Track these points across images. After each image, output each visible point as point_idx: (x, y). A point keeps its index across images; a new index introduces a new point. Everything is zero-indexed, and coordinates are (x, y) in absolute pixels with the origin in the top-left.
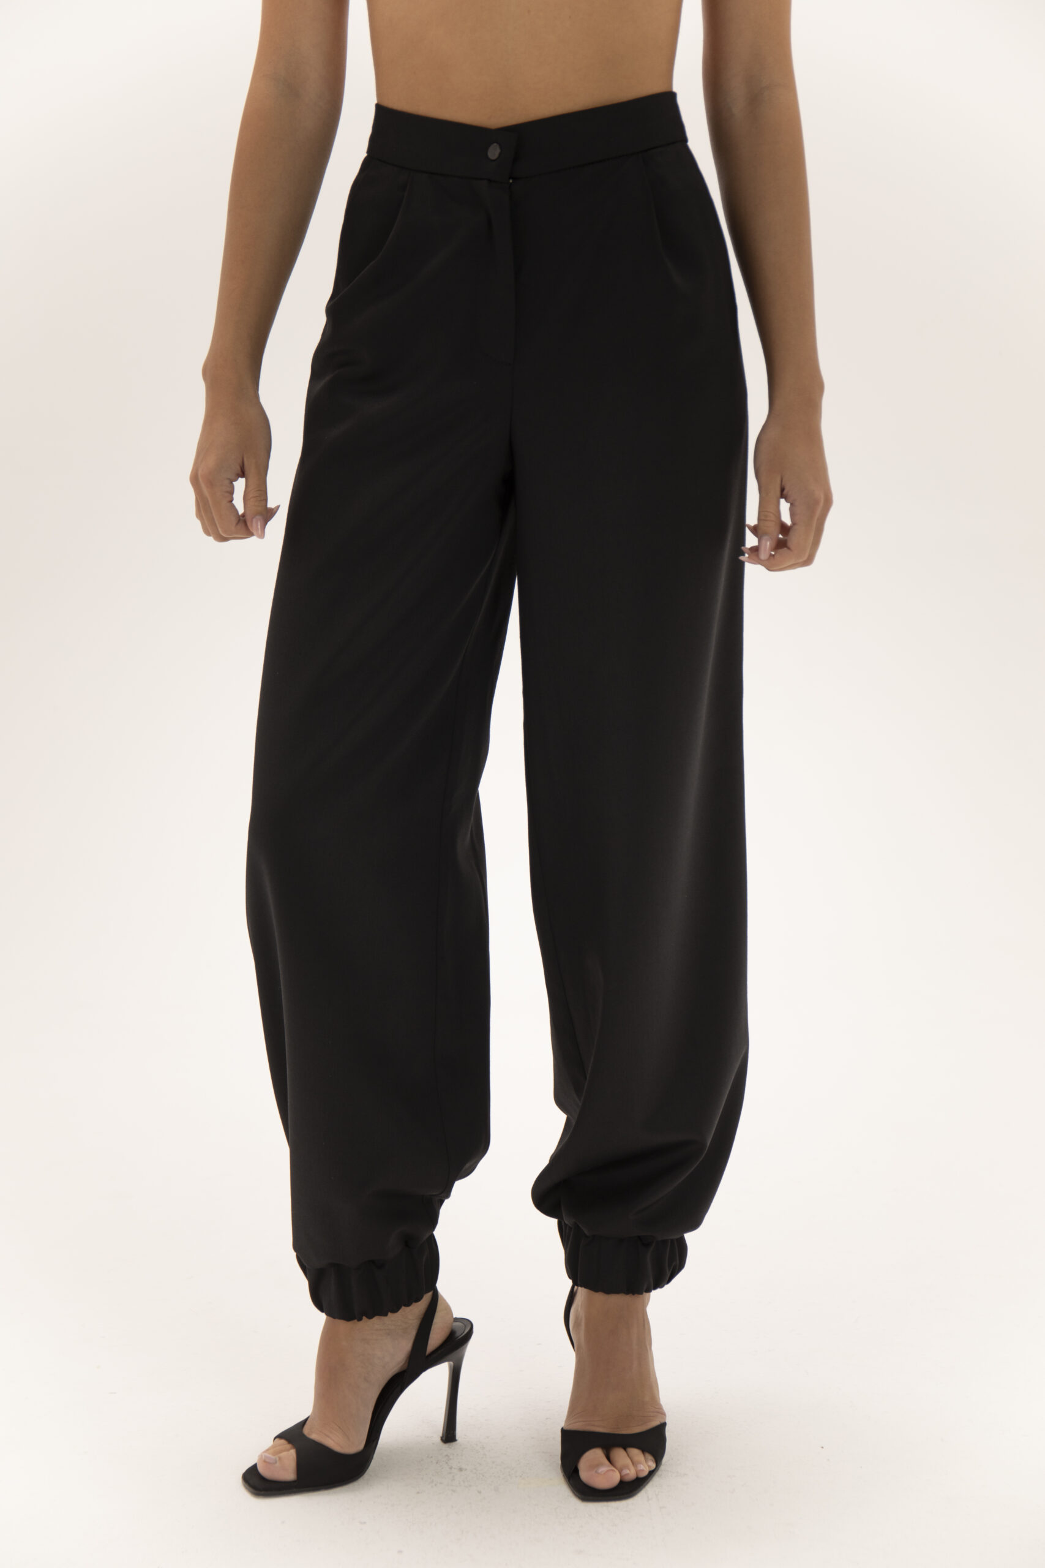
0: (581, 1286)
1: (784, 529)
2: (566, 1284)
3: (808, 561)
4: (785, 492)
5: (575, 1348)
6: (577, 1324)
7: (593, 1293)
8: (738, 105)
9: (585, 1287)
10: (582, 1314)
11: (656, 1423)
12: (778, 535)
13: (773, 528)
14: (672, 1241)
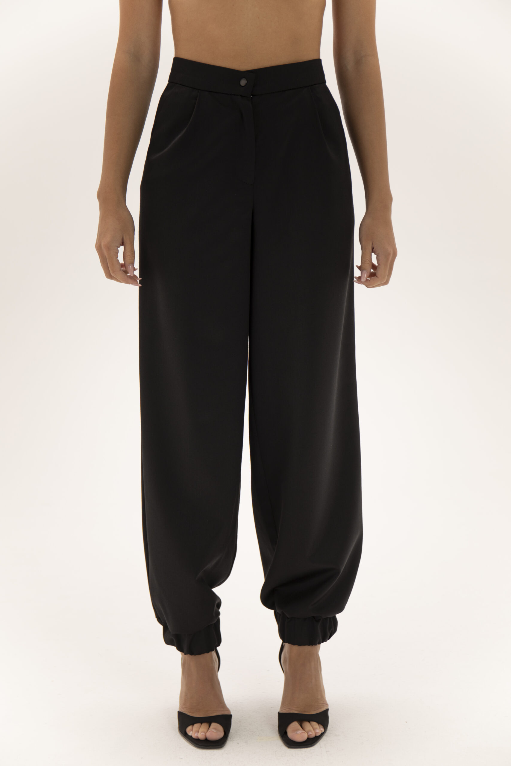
0: (287, 643)
1: (374, 267)
2: (279, 642)
3: (386, 283)
4: (374, 250)
5: (284, 673)
6: (285, 661)
7: (292, 646)
8: (350, 65)
9: (289, 643)
10: (287, 656)
11: (324, 709)
12: (371, 270)
13: (368, 266)
14: (330, 618)
